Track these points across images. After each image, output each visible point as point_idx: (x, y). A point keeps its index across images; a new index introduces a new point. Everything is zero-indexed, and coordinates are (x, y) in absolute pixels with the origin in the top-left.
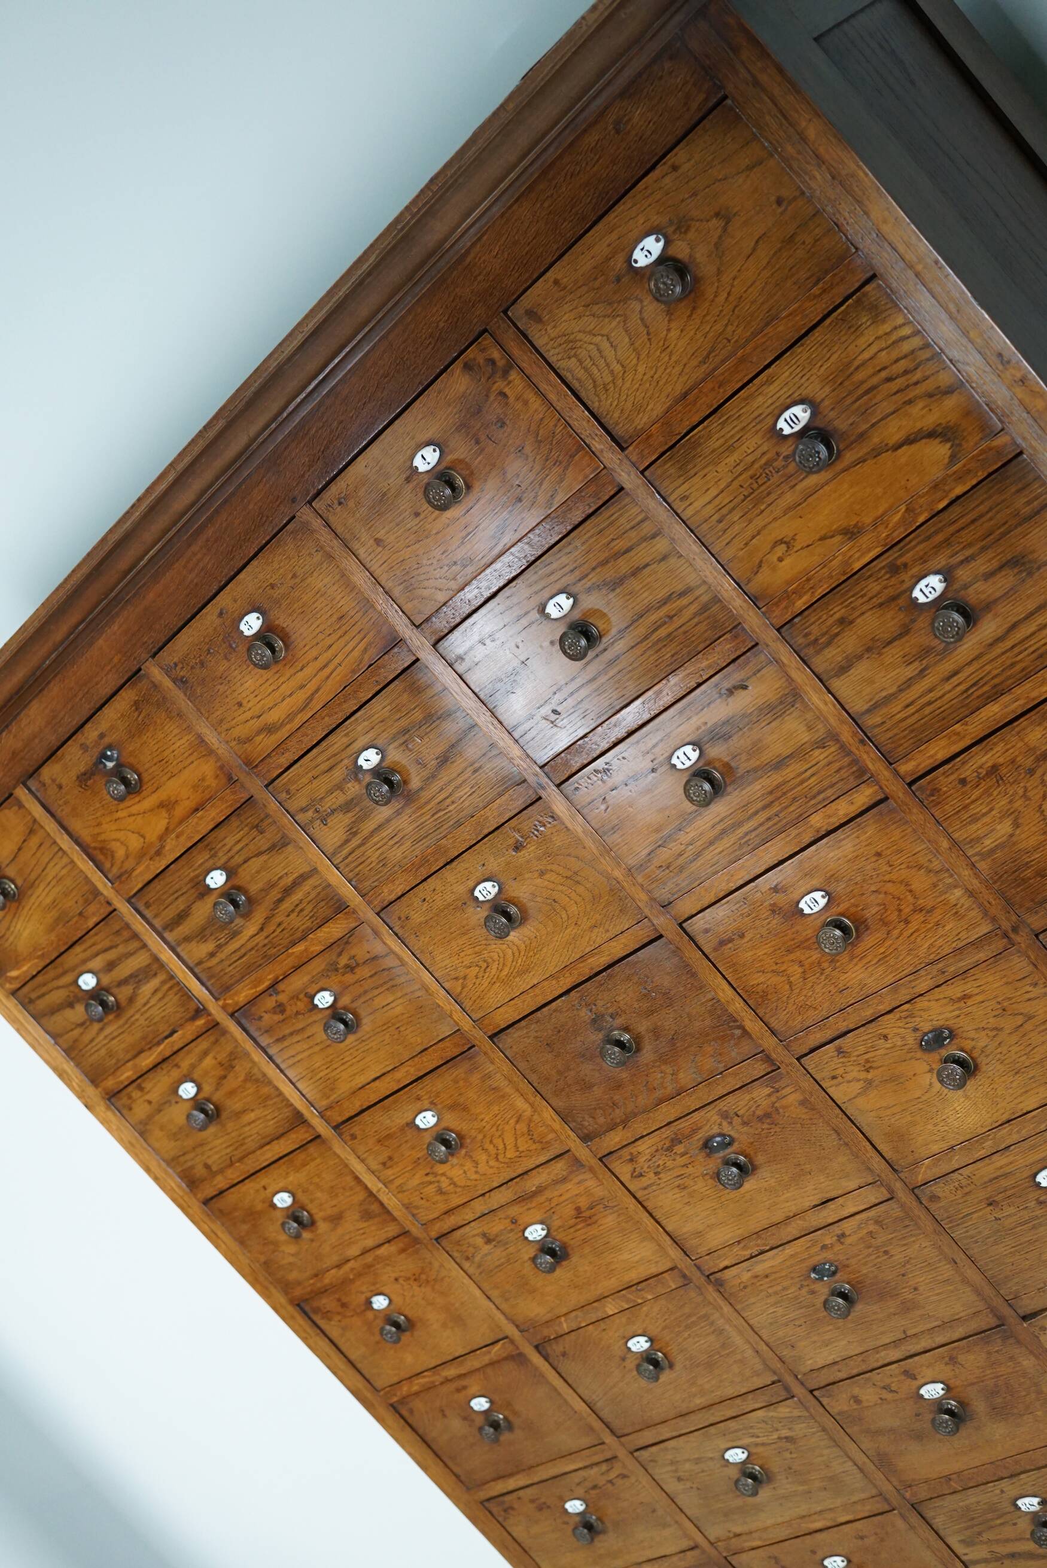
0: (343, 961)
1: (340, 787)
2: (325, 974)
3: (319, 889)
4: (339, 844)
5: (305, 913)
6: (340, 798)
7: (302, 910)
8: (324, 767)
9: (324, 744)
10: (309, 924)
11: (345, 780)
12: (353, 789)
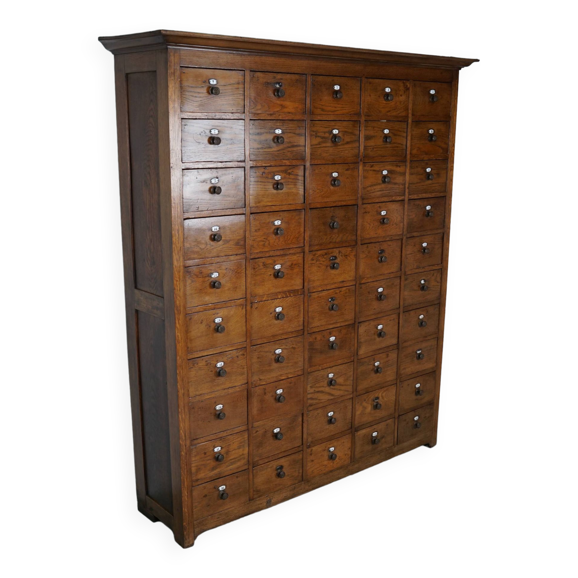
0: (289, 171)
1: (325, 133)
2: (282, 171)
3: (301, 151)
4: (315, 144)
5: (293, 154)
6: (322, 135)
7: (292, 153)
8: (326, 126)
9: (329, 122)
10: (291, 157)
11: (327, 132)
12: (327, 135)
